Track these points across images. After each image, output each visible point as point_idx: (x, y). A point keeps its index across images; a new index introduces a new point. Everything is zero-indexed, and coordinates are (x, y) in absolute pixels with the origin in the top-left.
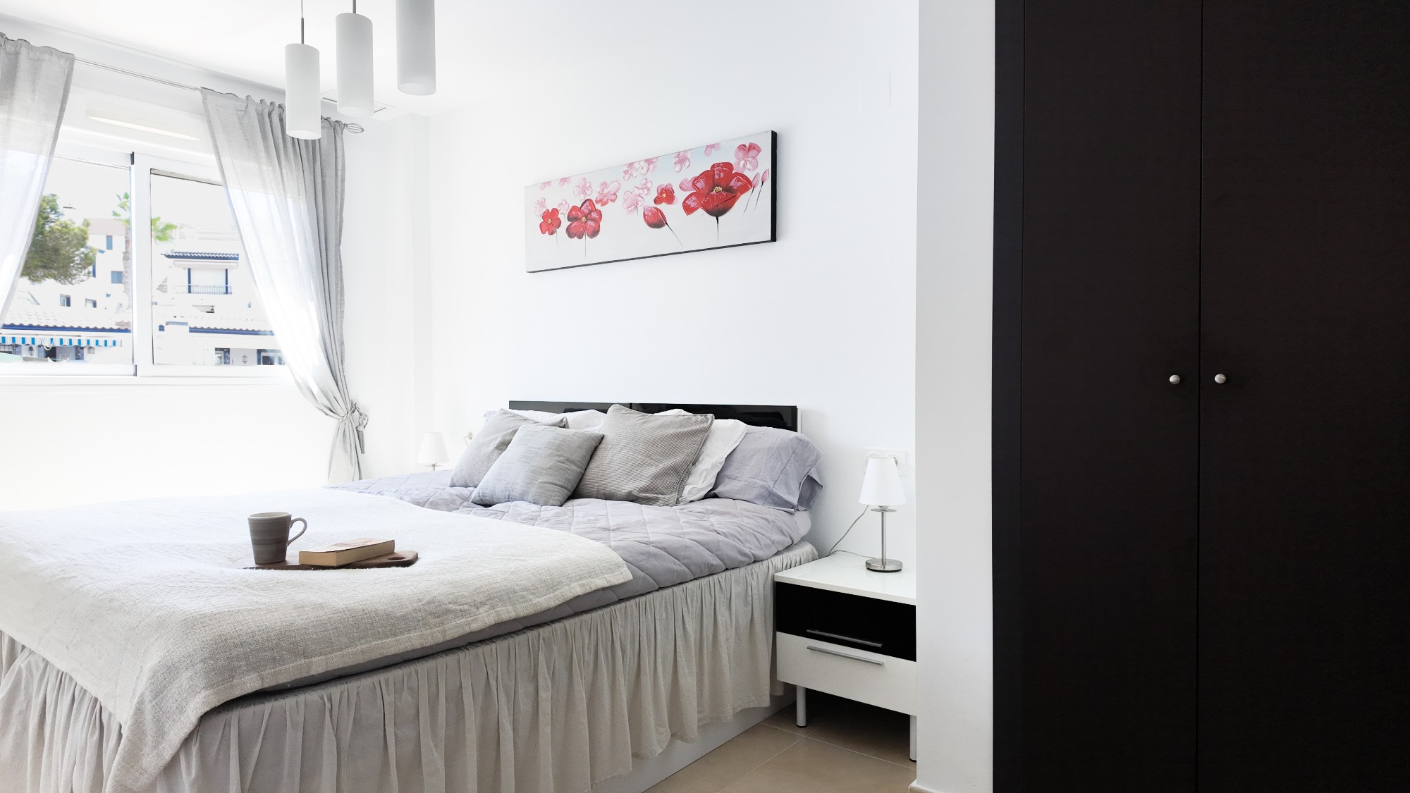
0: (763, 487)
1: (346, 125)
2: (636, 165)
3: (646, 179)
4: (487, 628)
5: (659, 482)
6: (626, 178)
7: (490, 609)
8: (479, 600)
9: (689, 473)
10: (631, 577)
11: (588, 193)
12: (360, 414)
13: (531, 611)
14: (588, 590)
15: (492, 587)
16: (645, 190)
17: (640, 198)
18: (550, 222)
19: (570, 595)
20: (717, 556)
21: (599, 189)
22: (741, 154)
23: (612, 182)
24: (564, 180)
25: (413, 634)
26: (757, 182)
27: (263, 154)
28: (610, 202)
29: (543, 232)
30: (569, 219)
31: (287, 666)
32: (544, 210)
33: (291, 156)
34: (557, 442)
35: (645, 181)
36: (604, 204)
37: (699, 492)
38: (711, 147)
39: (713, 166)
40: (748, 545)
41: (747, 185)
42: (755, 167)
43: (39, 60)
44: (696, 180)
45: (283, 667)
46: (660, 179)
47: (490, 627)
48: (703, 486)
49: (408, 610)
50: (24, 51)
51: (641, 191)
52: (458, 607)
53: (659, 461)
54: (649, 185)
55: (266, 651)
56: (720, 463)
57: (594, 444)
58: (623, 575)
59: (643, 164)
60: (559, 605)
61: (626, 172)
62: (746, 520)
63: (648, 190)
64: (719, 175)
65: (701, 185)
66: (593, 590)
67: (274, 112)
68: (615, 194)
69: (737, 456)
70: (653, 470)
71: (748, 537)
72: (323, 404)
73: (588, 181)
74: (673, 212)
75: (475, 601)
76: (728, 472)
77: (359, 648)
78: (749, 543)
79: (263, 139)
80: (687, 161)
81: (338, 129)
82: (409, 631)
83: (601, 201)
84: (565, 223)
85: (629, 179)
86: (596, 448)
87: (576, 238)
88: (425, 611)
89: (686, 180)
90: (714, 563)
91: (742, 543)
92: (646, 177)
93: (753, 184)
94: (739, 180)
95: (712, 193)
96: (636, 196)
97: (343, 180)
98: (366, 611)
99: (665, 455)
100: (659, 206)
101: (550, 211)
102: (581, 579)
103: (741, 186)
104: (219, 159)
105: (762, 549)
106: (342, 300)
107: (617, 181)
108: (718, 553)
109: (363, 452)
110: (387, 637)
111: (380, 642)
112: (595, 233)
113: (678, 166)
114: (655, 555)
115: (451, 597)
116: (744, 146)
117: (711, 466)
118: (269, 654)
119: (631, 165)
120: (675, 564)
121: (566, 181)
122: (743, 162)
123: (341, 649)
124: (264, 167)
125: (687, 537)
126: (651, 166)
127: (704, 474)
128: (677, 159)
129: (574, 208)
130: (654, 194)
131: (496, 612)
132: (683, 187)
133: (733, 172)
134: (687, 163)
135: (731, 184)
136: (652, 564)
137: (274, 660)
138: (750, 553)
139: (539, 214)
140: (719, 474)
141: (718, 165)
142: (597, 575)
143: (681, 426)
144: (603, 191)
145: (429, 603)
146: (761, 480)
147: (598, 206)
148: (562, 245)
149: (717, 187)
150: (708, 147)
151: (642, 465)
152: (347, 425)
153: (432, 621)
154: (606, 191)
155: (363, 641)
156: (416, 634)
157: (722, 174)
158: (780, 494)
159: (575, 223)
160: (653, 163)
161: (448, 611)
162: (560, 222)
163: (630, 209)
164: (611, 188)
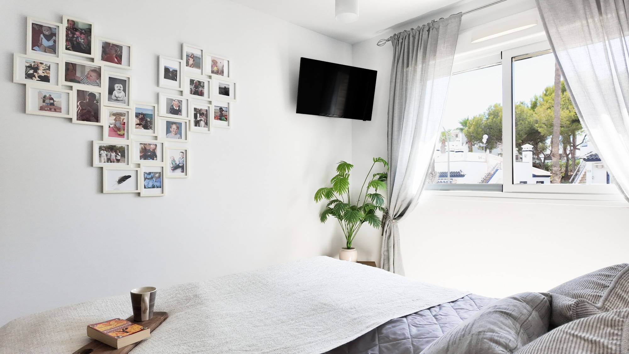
43: (447, 24)
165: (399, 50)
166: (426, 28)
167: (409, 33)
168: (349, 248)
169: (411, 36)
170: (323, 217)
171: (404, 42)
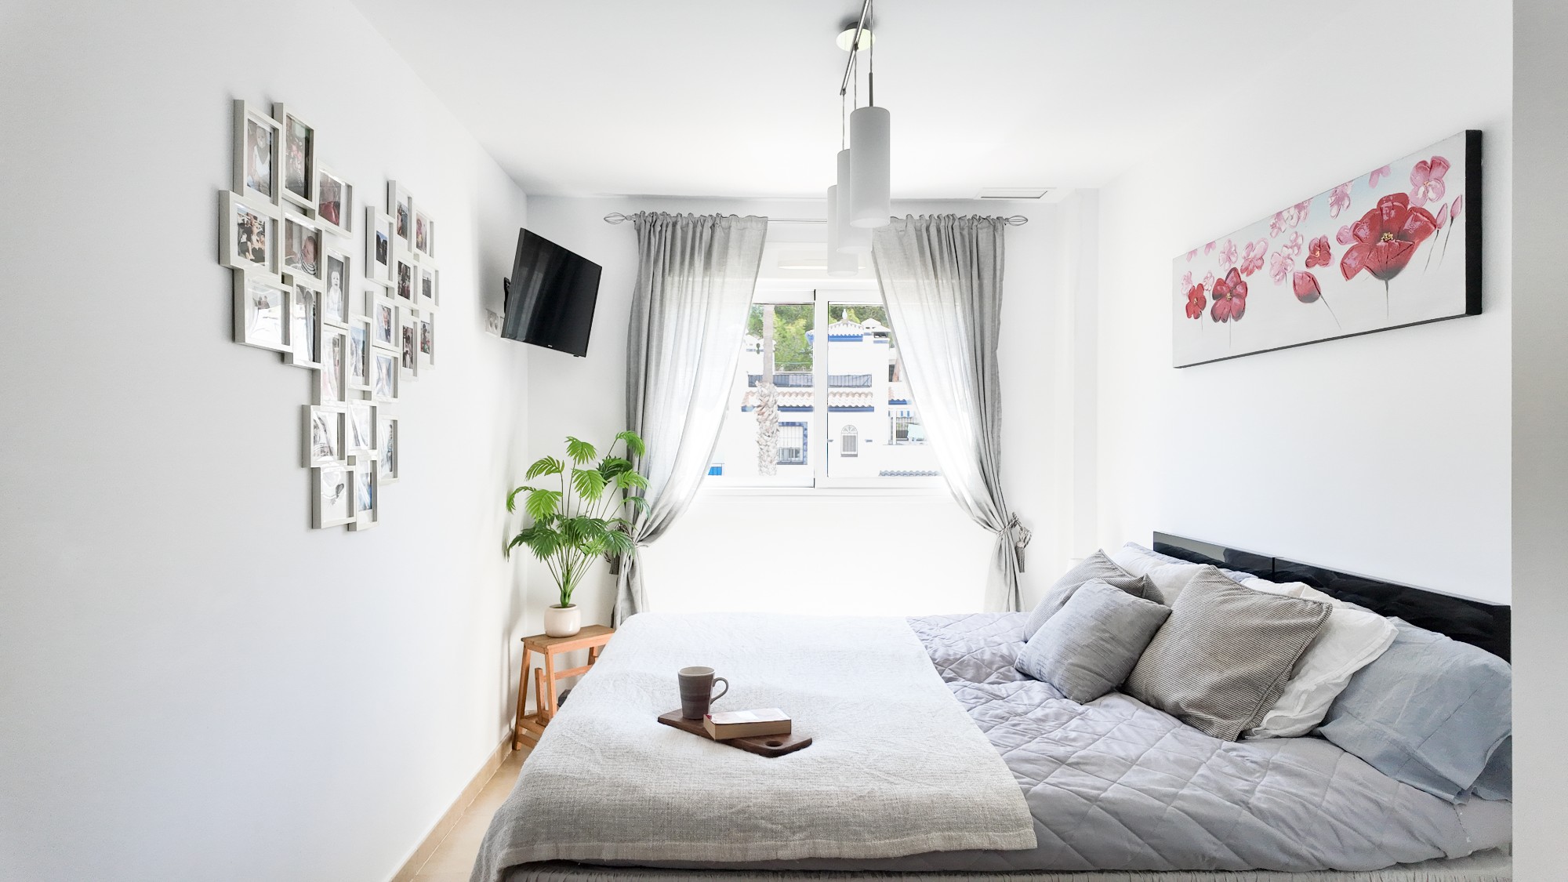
0: (1394, 742)
1: (1007, 219)
2: (1285, 215)
3: (1296, 233)
4: (797, 860)
5: (1220, 698)
6: (1273, 235)
7: (807, 838)
8: (798, 824)
9: (1280, 692)
10: (1033, 844)
11: (1233, 259)
12: (1021, 529)
13: (862, 855)
14: (955, 846)
15: (821, 810)
16: (1296, 249)
17: (1289, 261)
18: (1195, 304)
19: (925, 847)
20: (1228, 845)
21: (1244, 254)
22: (1419, 178)
23: (1258, 243)
24: (1210, 246)
25: (711, 844)
26: (1444, 220)
27: (919, 269)
28: (1256, 270)
29: (1189, 316)
30: (1214, 298)
31: (580, 844)
32: (1190, 287)
33: (947, 266)
34: (1107, 611)
35: (1295, 235)
36: (1250, 273)
37: (1293, 725)
38: (1378, 173)
39: (1381, 202)
40: (1311, 840)
41: (1429, 225)
42: (1441, 193)
43: (744, 229)
44: (1357, 226)
45: (576, 844)
46: (1312, 232)
47: (801, 860)
48: (1299, 717)
49: (712, 815)
50: (733, 224)
51: (1290, 251)
52: (769, 826)
53: (1228, 666)
54: (1300, 241)
55: (565, 824)
56: (1336, 685)
57: (1155, 622)
58: (1026, 838)
59: (1293, 211)
60: (905, 857)
61: (1273, 226)
62: (1330, 796)
63: (1299, 248)
64: (1389, 214)
65: (1364, 233)
66: (962, 848)
67: (931, 225)
68: (1261, 258)
69: (1367, 680)
70: (1212, 678)
71: (1316, 827)
72: (978, 517)
73: (1233, 244)
74: (1328, 276)
75: (793, 823)
76: (1350, 703)
77: (651, 844)
78: (1314, 836)
79: (920, 252)
80: (1346, 198)
81: (999, 226)
82: (707, 839)
83: (1247, 269)
84: (1210, 302)
85: (1277, 234)
86: (1158, 629)
87: (1220, 321)
88: (731, 821)
89: (1344, 228)
90: (1218, 855)
91: (1297, 834)
92: (1296, 229)
93: (1438, 222)
94: (1416, 219)
95: (1379, 244)
96: (1285, 258)
97: (1001, 280)
98: (670, 806)
99: (1240, 657)
100: (1311, 271)
101: (1196, 287)
102: (950, 829)
103: (1421, 227)
104: (881, 283)
105: (1344, 853)
106: (999, 407)
107: (1263, 240)
108: (1231, 841)
109: (1022, 570)
110: (682, 838)
111: (673, 843)
112: (1239, 314)
113: (1335, 208)
114: (1094, 822)
115: (768, 811)
116: (1424, 162)
117: (1314, 688)
118: (567, 828)
119: (1279, 214)
120: (1130, 841)
121: (1211, 247)
122: (1422, 189)
123: (632, 841)
124: (921, 281)
125: (1179, 803)
126: (1303, 213)
127: (1304, 697)
128: (1333, 198)
129: (1220, 282)
130: (1306, 253)
131: (814, 842)
132: (1341, 238)
133: (1409, 207)
134: (1346, 203)
135: (1406, 227)
136: (1086, 834)
137: (570, 835)
138: (1310, 856)
139: (1185, 293)
140: (1336, 700)
141: (1387, 199)
142: (977, 830)
143: (1272, 616)
144: (1248, 255)
145: (743, 811)
146: (1396, 730)
147: (1243, 277)
148: (1208, 333)
149: (1386, 235)
150: (1373, 173)
151: (1201, 667)
152: (1004, 540)
153: (735, 834)
154: (1252, 255)
155: (657, 838)
156: (713, 845)
157: (1393, 212)
158: (1431, 763)
159: (1220, 302)
160: (1304, 208)
161: (756, 828)
162: (1205, 302)
163: (1278, 277)
164: (1257, 252)
165: (657, 243)
166: (708, 222)
167: (674, 220)
168: (564, 605)
169: (678, 227)
170: (506, 552)
171: (664, 231)
